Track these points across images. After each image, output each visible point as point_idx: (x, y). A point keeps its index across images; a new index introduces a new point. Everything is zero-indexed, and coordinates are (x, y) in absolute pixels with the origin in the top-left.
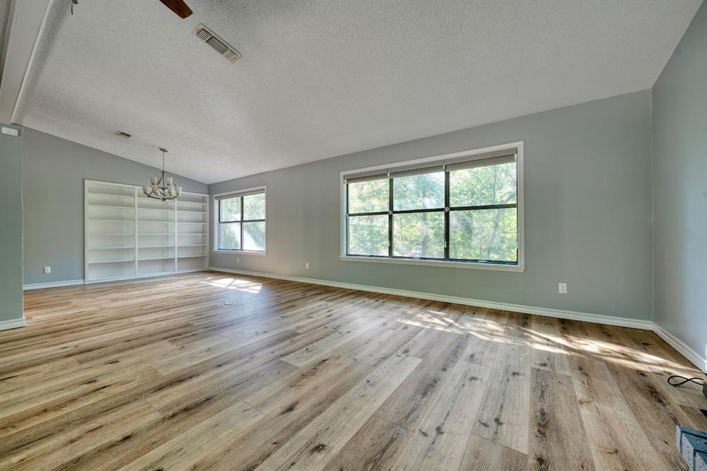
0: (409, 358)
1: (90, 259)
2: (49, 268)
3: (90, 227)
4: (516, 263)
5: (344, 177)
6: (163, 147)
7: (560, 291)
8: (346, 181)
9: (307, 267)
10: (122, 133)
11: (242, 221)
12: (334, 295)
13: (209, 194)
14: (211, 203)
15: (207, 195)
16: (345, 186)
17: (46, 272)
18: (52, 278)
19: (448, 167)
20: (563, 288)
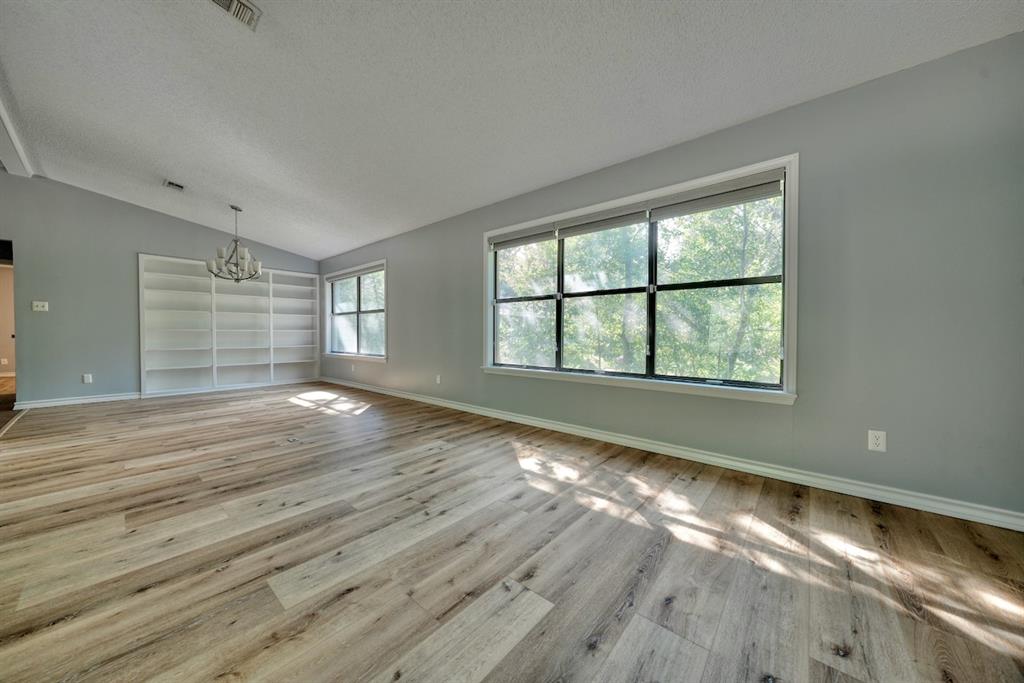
0: (529, 594)
1: (147, 365)
2: (90, 376)
3: (148, 318)
4: (779, 387)
5: (489, 239)
6: (235, 205)
7: (871, 447)
8: (492, 247)
9: (438, 382)
10: (170, 183)
11: (359, 312)
12: (465, 429)
13: (319, 274)
14: (322, 286)
15: (317, 276)
16: (492, 254)
17: (86, 381)
18: (96, 389)
19: (654, 212)
20: (876, 441)
